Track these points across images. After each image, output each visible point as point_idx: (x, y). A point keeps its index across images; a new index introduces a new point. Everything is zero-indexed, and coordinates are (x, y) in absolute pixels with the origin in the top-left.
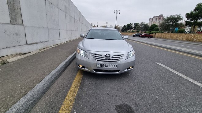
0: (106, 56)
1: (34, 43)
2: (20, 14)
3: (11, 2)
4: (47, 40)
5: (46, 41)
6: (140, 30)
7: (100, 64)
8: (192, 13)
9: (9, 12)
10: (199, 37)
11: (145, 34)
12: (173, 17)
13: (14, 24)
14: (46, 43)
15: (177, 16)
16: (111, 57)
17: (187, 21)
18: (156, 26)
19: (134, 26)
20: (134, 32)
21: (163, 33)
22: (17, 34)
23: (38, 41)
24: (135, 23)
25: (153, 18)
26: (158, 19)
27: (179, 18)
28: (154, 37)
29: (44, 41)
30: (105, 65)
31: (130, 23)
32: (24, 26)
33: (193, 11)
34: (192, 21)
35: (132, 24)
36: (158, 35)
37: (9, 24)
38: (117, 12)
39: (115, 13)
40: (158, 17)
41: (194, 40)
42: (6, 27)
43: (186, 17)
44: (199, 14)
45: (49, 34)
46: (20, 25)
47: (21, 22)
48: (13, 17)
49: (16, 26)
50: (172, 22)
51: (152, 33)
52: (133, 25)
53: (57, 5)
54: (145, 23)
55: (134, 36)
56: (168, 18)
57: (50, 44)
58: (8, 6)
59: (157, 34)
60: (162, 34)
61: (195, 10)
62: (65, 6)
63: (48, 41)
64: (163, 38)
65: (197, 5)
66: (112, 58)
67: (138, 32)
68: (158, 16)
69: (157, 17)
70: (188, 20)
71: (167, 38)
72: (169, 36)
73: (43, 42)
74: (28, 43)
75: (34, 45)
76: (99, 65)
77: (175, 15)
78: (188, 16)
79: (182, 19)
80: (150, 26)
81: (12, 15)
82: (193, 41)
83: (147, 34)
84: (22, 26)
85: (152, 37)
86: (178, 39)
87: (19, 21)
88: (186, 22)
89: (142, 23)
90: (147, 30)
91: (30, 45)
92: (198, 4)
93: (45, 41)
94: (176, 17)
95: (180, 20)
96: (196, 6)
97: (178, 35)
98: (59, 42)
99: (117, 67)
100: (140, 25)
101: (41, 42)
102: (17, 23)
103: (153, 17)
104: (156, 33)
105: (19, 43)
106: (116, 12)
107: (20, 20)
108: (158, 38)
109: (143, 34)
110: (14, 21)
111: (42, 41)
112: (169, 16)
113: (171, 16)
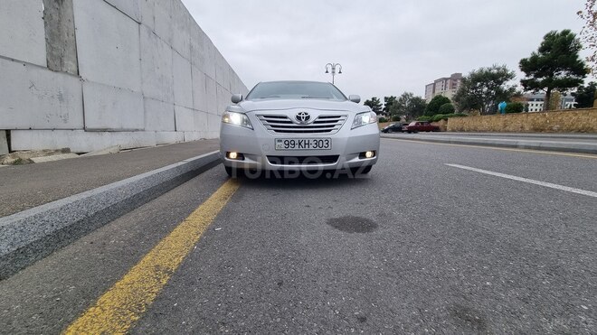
0: (299, 118)
1: (105, 130)
2: (71, 49)
3: (54, 16)
4: (140, 127)
5: (137, 130)
6: (402, 113)
7: (283, 141)
8: (534, 58)
9: (47, 39)
10: (565, 118)
11: (417, 124)
12: (486, 72)
13: (56, 71)
14: (135, 135)
15: (498, 69)
16: (312, 120)
17: (527, 78)
18: (446, 100)
19: (383, 107)
20: (386, 121)
21: (465, 116)
22: (61, 98)
23: (114, 126)
24: (386, 98)
25: (434, 84)
26: (448, 85)
27: (503, 75)
28: (443, 129)
29: (131, 127)
30: (297, 142)
31: (373, 99)
32: (82, 80)
33: (536, 52)
34: (540, 80)
35: (378, 101)
36: (453, 122)
37: (42, 67)
38: (333, 69)
39: (327, 72)
40: (449, 81)
41: (555, 128)
42: (35, 73)
43: (522, 70)
44: (553, 59)
45: (145, 112)
46: (71, 75)
47: (74, 68)
48: (54, 53)
49: (60, 77)
50: (487, 86)
51: (437, 121)
52: (383, 102)
53: (169, 41)
54: (415, 96)
55: (385, 131)
56: (473, 75)
57: (149, 140)
58: (45, 23)
59: (450, 121)
60: (464, 119)
61: (542, 50)
62: (191, 47)
63: (143, 130)
64: (468, 131)
65: (545, 38)
66: (315, 122)
67: (397, 119)
68: (449, 76)
69: (446, 79)
70: (527, 76)
71: (480, 128)
72: (484, 122)
73: (128, 130)
74: (89, 126)
75: (104, 133)
76: (282, 143)
77: (490, 66)
78: (526, 66)
79: (511, 76)
80: (428, 102)
81: (52, 48)
82: (551, 130)
83: (422, 123)
84: (76, 80)
85: (436, 129)
86: (511, 129)
87: (71, 66)
88: (524, 83)
89: (405, 96)
90: (421, 115)
91: (93, 133)
92: (547, 36)
93: (136, 128)
94: (495, 71)
95: (506, 80)
96: (543, 40)
97: (508, 117)
98: (172, 138)
99: (329, 148)
100: (401, 100)
101: (124, 131)
102: (65, 70)
103: (436, 82)
104: (446, 120)
105: (65, 121)
106: (330, 70)
107: (70, 63)
108: (453, 131)
109: (413, 124)
110: (58, 62)
111: (125, 127)
112: (476, 69)
113: (481, 71)
